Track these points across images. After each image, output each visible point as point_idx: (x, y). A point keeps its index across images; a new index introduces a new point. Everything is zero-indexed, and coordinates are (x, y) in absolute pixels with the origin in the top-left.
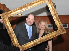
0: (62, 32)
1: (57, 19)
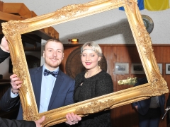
0: (159, 90)
1: (147, 53)
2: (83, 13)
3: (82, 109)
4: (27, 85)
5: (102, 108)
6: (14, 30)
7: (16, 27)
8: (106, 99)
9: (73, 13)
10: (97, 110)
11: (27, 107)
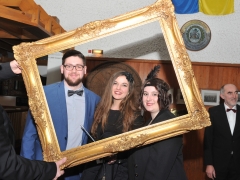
1: (187, 78)
2: (109, 30)
3: (110, 146)
4: (46, 120)
5: (133, 145)
6: (27, 54)
7: (29, 50)
8: (139, 134)
9: (97, 31)
10: (128, 148)
11: (48, 144)
